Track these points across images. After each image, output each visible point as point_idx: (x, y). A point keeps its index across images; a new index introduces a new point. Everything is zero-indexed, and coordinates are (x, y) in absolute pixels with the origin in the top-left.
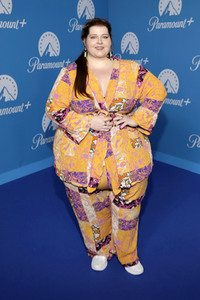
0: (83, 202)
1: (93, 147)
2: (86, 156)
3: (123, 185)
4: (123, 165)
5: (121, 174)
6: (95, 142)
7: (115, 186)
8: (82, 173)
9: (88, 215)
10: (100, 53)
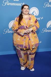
0: (21, 53)
1: (25, 38)
2: (23, 40)
3: (33, 48)
4: (33, 42)
5: (33, 45)
6: (26, 36)
7: (31, 48)
8: (22, 45)
9: (22, 56)
10: (26, 13)
